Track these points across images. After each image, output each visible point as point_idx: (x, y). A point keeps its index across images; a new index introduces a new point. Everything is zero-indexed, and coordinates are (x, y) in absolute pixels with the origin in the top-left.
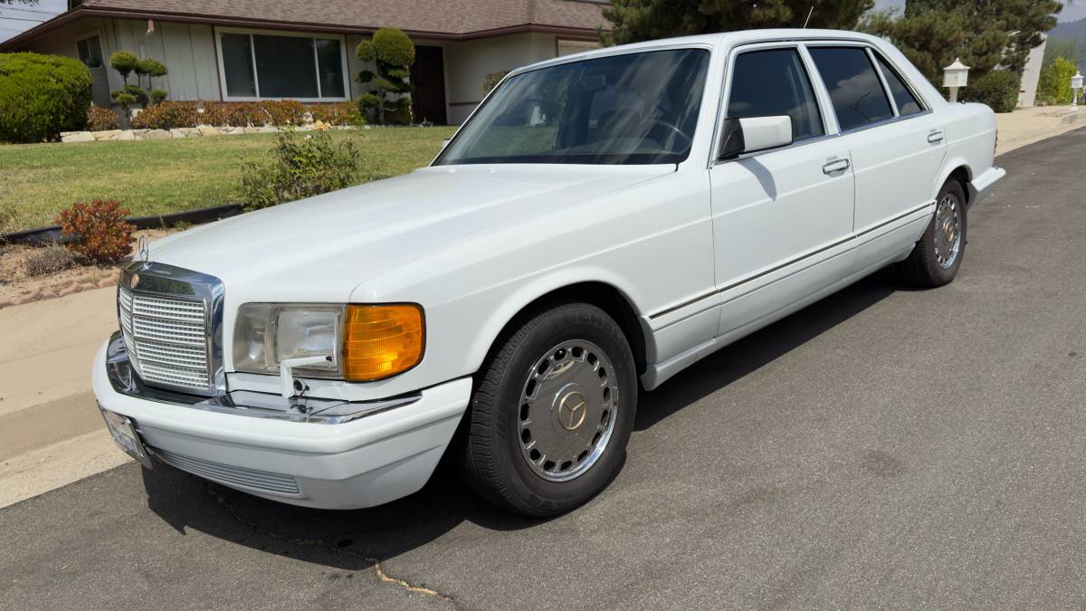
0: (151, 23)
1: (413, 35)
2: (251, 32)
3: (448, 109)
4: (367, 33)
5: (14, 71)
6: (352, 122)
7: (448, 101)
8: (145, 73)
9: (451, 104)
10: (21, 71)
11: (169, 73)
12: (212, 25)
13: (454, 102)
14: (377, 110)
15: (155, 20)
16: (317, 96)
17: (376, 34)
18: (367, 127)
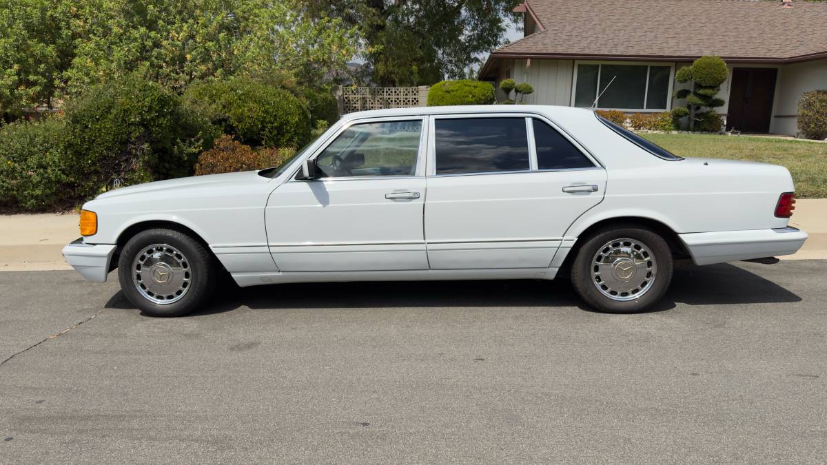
0: (529, 61)
1: (729, 61)
2: (600, 63)
3: (773, 120)
4: (689, 61)
5: (453, 91)
6: (663, 128)
7: (774, 112)
8: (520, 92)
9: (775, 116)
10: (457, 90)
11: (535, 92)
12: (574, 60)
13: (779, 114)
14: (689, 118)
15: (531, 59)
16: (643, 108)
17: (696, 62)
18: (675, 133)
